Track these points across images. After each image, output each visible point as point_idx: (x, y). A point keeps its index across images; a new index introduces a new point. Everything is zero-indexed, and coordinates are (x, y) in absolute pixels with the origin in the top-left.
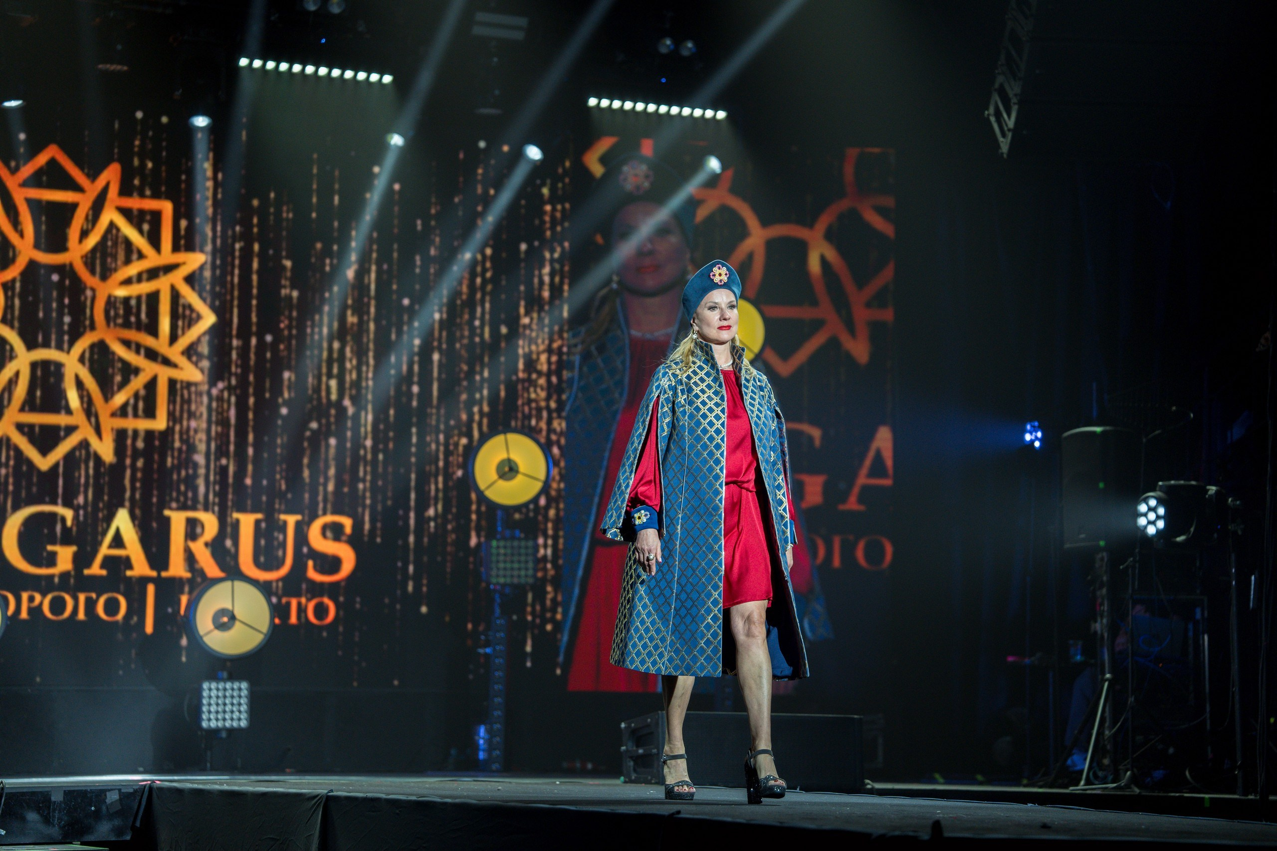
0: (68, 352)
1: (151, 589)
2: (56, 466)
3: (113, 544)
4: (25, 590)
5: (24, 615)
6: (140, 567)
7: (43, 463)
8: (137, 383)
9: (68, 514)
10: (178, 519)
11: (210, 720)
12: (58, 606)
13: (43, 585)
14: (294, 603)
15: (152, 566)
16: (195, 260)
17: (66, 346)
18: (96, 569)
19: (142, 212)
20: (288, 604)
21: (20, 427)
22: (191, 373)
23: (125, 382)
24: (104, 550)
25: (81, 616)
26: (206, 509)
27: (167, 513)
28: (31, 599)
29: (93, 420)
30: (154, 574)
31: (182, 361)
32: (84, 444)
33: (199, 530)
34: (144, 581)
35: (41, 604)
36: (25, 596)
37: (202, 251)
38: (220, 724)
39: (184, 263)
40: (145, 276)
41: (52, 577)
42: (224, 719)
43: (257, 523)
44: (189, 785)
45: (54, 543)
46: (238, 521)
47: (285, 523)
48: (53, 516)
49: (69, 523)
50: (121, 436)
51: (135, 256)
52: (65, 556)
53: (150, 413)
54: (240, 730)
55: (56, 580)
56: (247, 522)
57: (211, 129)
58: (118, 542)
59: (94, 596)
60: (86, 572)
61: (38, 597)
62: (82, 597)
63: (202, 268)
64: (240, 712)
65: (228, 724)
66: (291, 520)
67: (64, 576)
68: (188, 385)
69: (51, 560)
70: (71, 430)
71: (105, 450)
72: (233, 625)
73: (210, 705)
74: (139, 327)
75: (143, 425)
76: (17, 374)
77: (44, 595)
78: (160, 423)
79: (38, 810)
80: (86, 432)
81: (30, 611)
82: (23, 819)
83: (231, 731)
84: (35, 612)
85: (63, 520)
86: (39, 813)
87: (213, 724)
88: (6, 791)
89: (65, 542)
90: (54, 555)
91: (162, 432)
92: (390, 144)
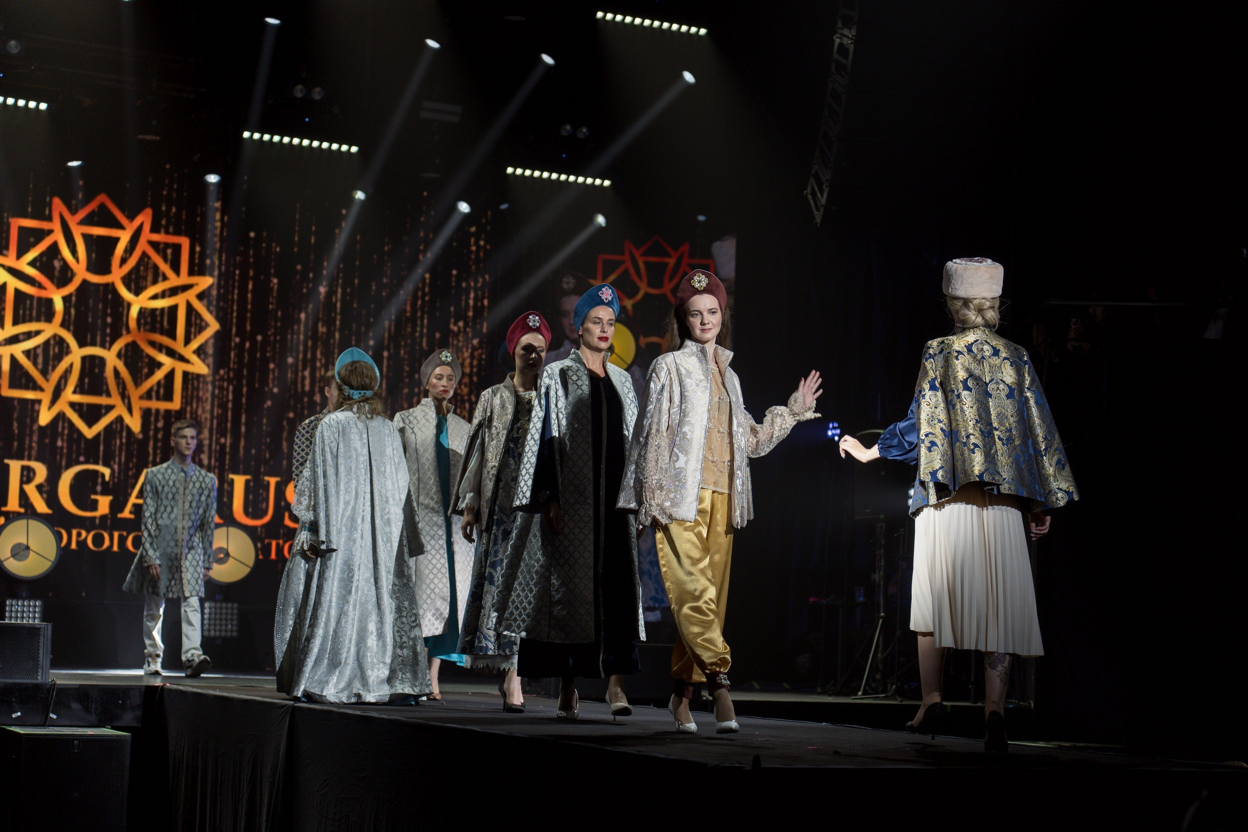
0: (109, 349)
2: (99, 435)
3: (139, 495)
4: (75, 528)
5: (74, 546)
7: (89, 433)
8: (159, 375)
9: (107, 472)
11: (209, 632)
12: (99, 540)
13: (87, 524)
14: (274, 543)
16: (205, 282)
17: (107, 345)
18: (126, 514)
19: (167, 245)
20: (270, 545)
21: (73, 405)
22: (200, 367)
23: (151, 373)
24: (133, 500)
25: (115, 548)
28: (79, 535)
29: (126, 401)
31: (194, 358)
32: (120, 419)
35: (86, 538)
36: (74, 532)
37: (211, 275)
38: (218, 634)
39: (197, 284)
40: (167, 293)
41: (94, 518)
42: (220, 631)
43: (247, 482)
44: (191, 689)
45: (96, 493)
46: (232, 480)
47: (268, 482)
48: (96, 472)
49: (107, 478)
50: (146, 414)
51: (160, 278)
52: (104, 503)
53: (169, 397)
54: (232, 638)
55: (97, 521)
56: (239, 482)
57: (219, 184)
59: (125, 534)
60: (120, 516)
61: (84, 534)
62: (116, 535)
63: (210, 288)
64: (232, 625)
65: (222, 635)
66: (273, 481)
67: (103, 518)
68: (198, 376)
69: (94, 506)
70: (110, 408)
71: (134, 423)
72: (227, 560)
73: (209, 619)
74: (162, 332)
75: (163, 406)
76: (71, 365)
77: (88, 532)
78: (176, 405)
79: (80, 701)
80: (120, 410)
81: (78, 543)
82: (69, 707)
83: (225, 639)
84: (82, 544)
85: (103, 475)
86: (81, 704)
87: (211, 634)
88: (56, 686)
89: (104, 493)
90: (96, 502)
91: (177, 412)
92: (355, 198)
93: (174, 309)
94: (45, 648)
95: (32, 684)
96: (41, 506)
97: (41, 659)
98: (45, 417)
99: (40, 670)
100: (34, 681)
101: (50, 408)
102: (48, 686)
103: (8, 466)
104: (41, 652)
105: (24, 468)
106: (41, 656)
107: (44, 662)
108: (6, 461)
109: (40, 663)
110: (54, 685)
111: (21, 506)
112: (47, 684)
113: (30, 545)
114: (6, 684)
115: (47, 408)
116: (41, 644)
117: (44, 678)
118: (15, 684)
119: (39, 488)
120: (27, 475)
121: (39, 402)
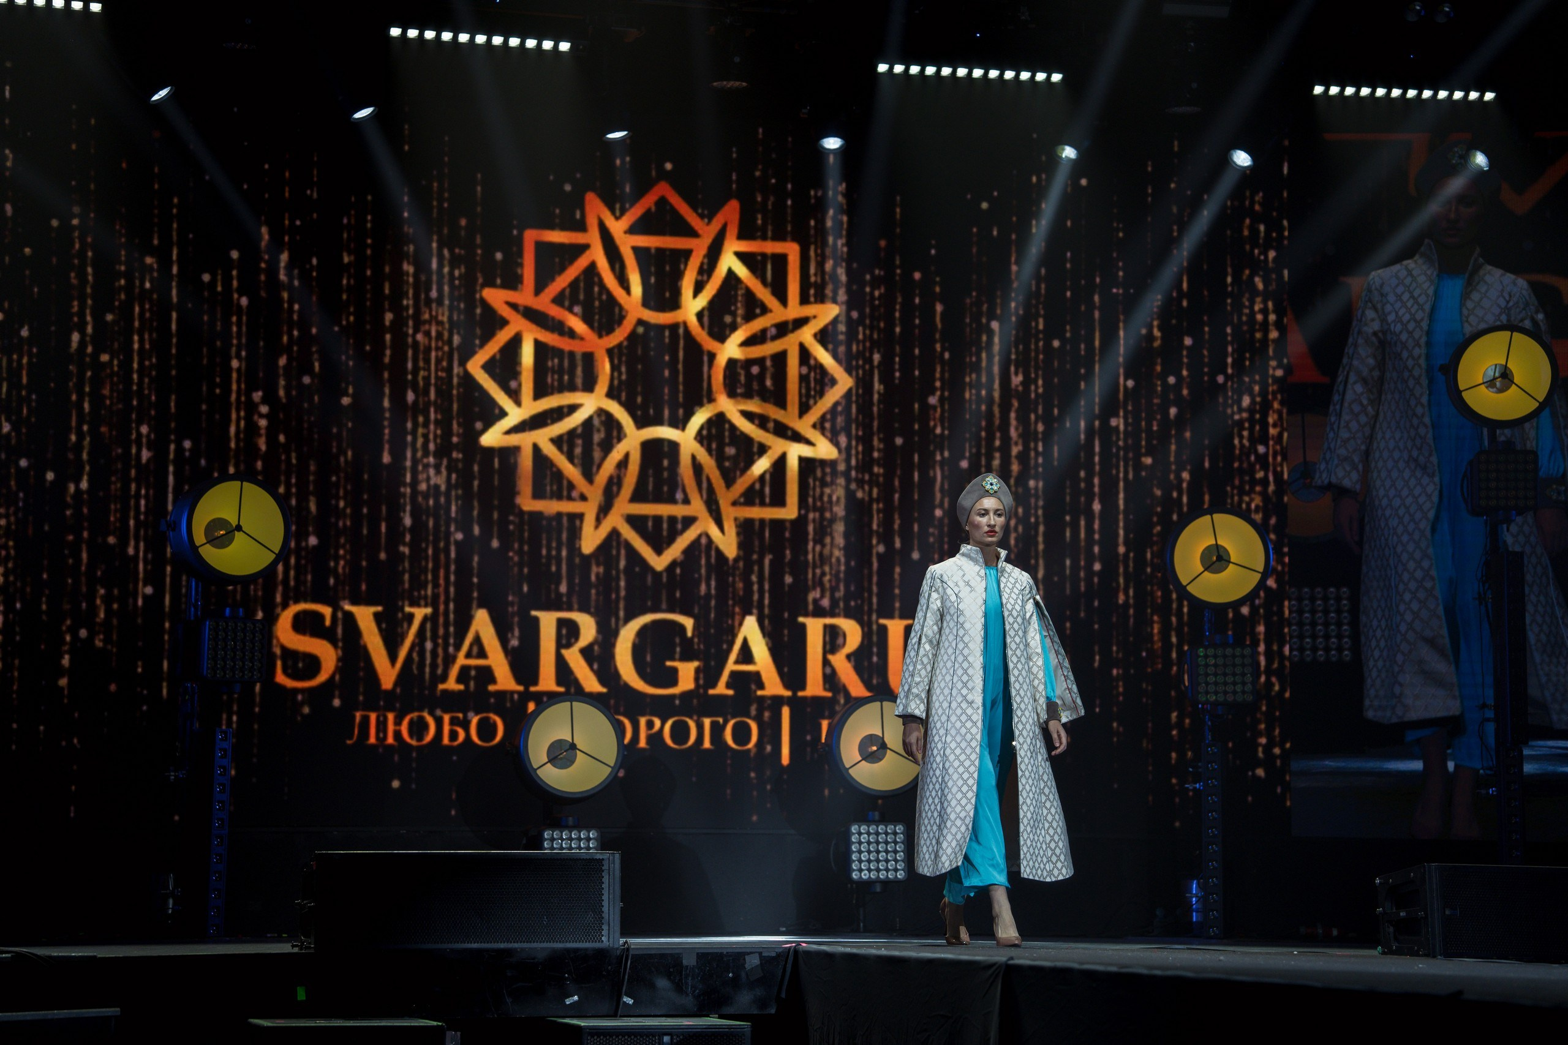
0: (683, 428)
1: (786, 712)
2: (673, 565)
3: (741, 658)
4: (643, 715)
5: (643, 743)
6: (773, 686)
7: (658, 562)
8: (762, 466)
9: (688, 623)
10: (814, 628)
11: (861, 871)
12: (681, 732)
13: (663, 707)
15: (786, 686)
16: (828, 312)
17: (680, 421)
18: (721, 688)
19: (764, 257)
21: (631, 520)
22: (825, 450)
23: (750, 463)
24: (731, 666)
25: (707, 744)
26: (848, 615)
27: (801, 619)
28: (650, 725)
29: (713, 509)
30: (788, 693)
31: (815, 435)
32: (705, 538)
33: (840, 641)
34: (777, 702)
35: (661, 730)
36: (643, 721)
37: (835, 301)
38: (873, 875)
39: (815, 317)
40: (769, 334)
41: (672, 697)
42: (878, 870)
44: (840, 949)
45: (673, 659)
46: (885, 628)
48: (672, 624)
49: (689, 633)
50: (746, 528)
51: (758, 311)
52: (687, 673)
53: (779, 500)
54: (896, 882)
55: (678, 702)
56: (895, 630)
57: (844, 152)
58: (747, 655)
59: (721, 720)
60: (711, 692)
61: (657, 723)
62: (707, 722)
63: (835, 321)
64: (896, 861)
65: (882, 875)
67: (685, 695)
68: (823, 464)
69: (671, 678)
70: (689, 521)
71: (728, 543)
72: (884, 755)
73: (860, 852)
74: (763, 396)
75: (771, 514)
76: (627, 456)
77: (664, 720)
78: (790, 512)
79: (669, 976)
80: (705, 523)
81: (650, 738)
82: (652, 986)
83: (886, 883)
84: (656, 739)
85: (682, 628)
86: (669, 979)
87: (865, 875)
88: (631, 952)
89: (686, 657)
90: (675, 671)
91: (793, 522)
92: (1061, 158)
93: (780, 358)
94: (611, 891)
95: (594, 949)
96: (591, 683)
97: (605, 909)
98: (590, 540)
99: (605, 927)
100: (597, 945)
101: (597, 527)
102: (618, 952)
103: (536, 620)
104: (605, 897)
105: (561, 623)
106: (605, 903)
107: (611, 913)
108: (534, 613)
109: (605, 915)
110: (628, 949)
111: (559, 683)
112: (617, 949)
113: (578, 741)
114: (554, 950)
115: (592, 528)
116: (605, 886)
117: (611, 940)
118: (568, 950)
119: (586, 652)
120: (568, 632)
121: (581, 516)
